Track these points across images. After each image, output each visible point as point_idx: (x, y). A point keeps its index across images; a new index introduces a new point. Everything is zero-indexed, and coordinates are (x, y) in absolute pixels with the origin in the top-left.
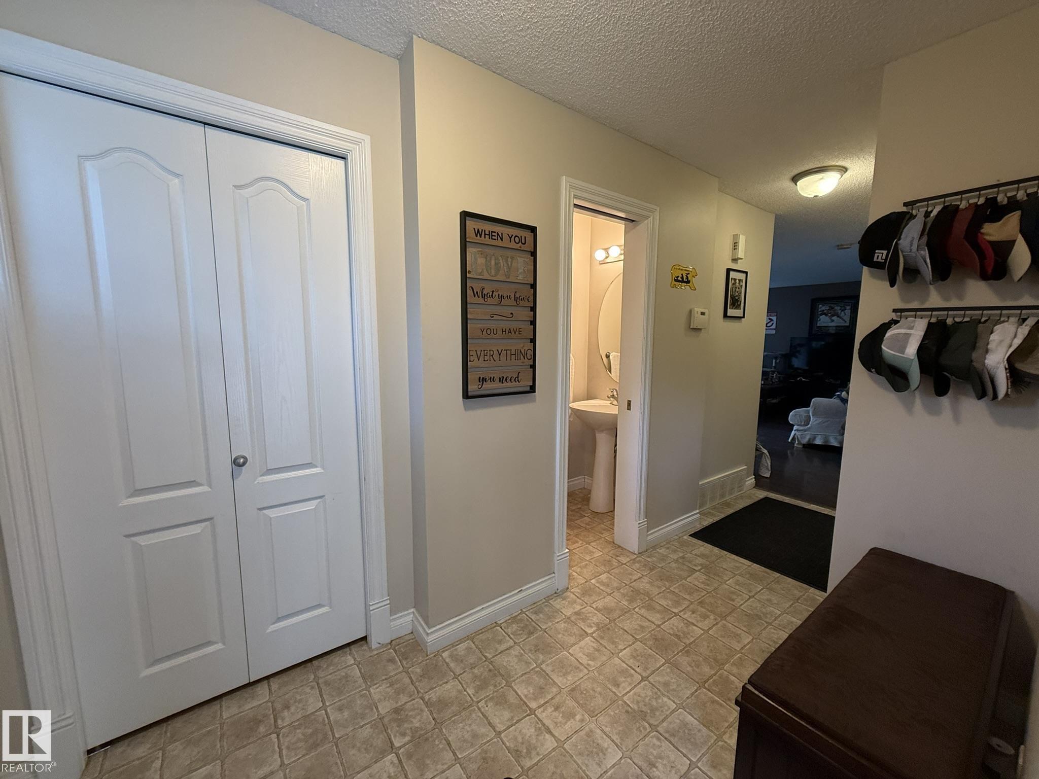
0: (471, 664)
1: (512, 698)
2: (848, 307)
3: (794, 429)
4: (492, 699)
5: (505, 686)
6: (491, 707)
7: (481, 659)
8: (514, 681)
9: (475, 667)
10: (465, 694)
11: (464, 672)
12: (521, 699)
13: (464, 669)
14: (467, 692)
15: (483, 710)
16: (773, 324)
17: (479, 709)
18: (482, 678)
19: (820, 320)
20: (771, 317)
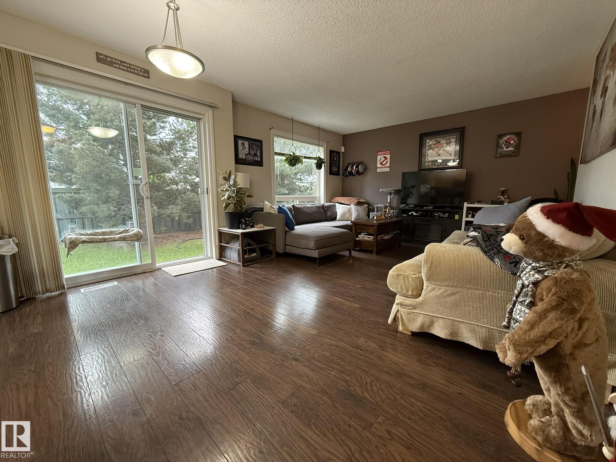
2: (453, 140)
3: (396, 302)
16: (387, 162)
19: (428, 155)
20: (385, 156)
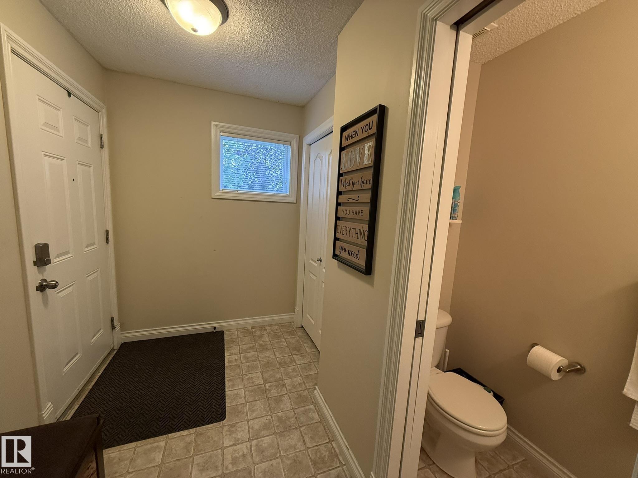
0: (299, 418)
1: (264, 433)
4: (270, 423)
5: (275, 431)
6: (265, 421)
7: (301, 424)
8: (276, 438)
9: (297, 420)
10: (280, 411)
11: (295, 413)
12: (261, 437)
13: (297, 413)
14: (280, 412)
15: (266, 417)
17: (267, 416)
18: (287, 421)
